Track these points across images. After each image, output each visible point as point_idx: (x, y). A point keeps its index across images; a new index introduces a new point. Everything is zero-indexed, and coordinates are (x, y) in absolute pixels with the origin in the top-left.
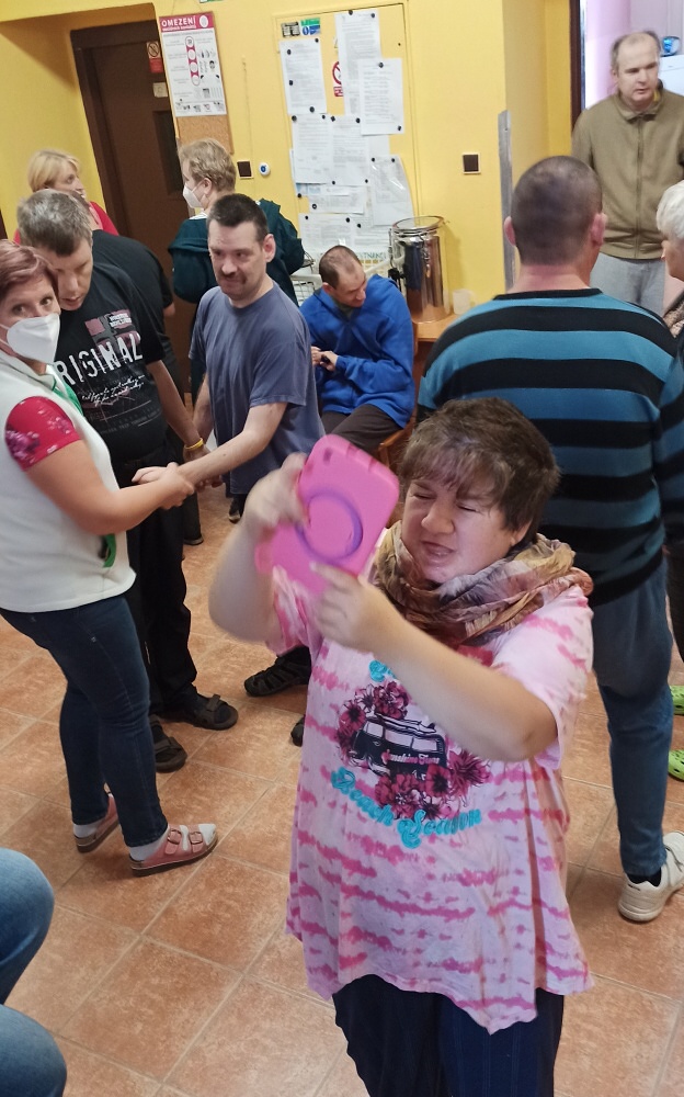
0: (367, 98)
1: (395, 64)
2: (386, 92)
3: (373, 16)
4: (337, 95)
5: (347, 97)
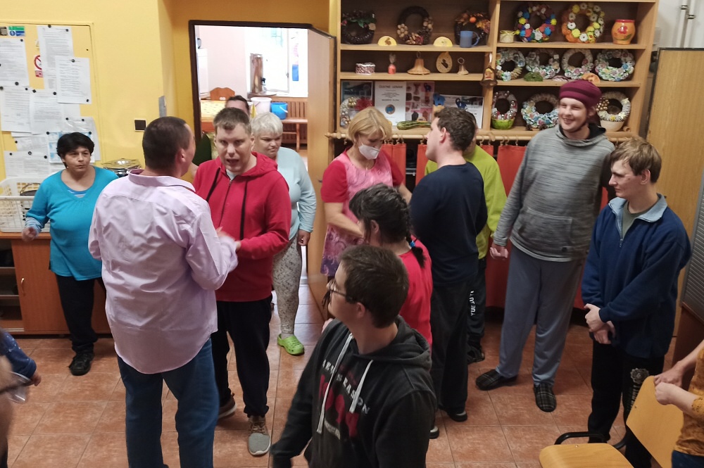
1: (84, 63)
2: (77, 78)
3: (67, 30)
4: (37, 76)
5: (45, 79)
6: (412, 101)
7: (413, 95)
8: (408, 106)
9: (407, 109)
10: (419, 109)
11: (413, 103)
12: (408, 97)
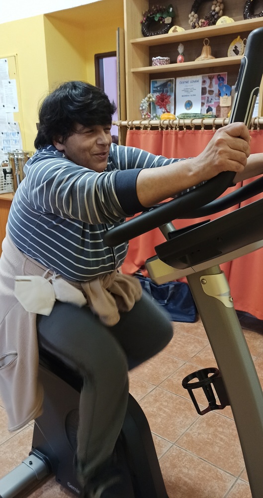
0: (6, 97)
1: (14, 81)
2: (12, 94)
3: (6, 61)
6: (207, 95)
7: (208, 89)
8: (203, 101)
9: (203, 104)
10: (213, 103)
11: (208, 98)
12: (204, 91)
